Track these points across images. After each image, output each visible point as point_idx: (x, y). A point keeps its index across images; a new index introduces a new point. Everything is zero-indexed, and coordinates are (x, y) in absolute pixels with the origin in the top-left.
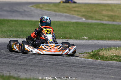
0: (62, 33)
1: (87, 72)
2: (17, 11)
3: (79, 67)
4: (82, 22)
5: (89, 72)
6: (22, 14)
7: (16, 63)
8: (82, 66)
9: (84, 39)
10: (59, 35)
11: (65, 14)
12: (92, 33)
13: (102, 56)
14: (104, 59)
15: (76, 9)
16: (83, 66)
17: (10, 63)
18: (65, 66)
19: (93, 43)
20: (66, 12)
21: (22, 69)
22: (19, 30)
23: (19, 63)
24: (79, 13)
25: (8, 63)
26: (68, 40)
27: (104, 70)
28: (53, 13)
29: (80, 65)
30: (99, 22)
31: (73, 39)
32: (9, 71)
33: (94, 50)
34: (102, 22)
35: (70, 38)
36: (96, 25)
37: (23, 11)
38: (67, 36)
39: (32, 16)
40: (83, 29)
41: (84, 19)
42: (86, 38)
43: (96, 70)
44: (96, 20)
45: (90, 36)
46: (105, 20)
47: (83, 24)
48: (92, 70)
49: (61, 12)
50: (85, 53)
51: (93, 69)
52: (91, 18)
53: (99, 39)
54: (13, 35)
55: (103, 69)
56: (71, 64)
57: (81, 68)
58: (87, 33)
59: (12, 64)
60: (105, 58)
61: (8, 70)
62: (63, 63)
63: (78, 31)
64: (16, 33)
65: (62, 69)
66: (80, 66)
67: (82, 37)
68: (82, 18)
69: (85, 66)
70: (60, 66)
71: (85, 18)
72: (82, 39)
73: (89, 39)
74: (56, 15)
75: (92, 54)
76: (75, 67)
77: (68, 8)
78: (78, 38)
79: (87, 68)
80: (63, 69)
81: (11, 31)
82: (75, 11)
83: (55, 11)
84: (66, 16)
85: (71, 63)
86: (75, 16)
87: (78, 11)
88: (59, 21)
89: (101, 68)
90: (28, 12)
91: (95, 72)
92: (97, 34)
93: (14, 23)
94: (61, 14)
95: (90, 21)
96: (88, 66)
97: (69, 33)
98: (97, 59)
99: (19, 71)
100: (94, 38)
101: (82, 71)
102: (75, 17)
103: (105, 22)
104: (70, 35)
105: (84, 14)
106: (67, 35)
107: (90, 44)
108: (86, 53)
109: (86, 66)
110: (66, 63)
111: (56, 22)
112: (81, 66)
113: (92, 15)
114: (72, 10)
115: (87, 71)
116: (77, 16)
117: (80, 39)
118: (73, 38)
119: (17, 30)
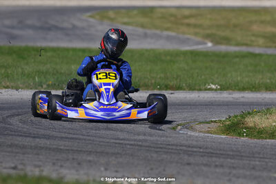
0: (159, 76)
1: (216, 166)
2: (57, 28)
3: (198, 153)
4: (205, 50)
5: (222, 166)
6: (67, 35)
7: (54, 146)
8: (206, 152)
9: (211, 89)
10: (153, 81)
11: (166, 33)
12: (229, 75)
13: (251, 128)
14: (255, 136)
15: (192, 21)
16: (208, 153)
17: (41, 148)
18: (167, 152)
19: (231, 99)
20: (167, 29)
21: (68, 160)
22: (62, 71)
23: (62, 147)
24: (197, 30)
25: (36, 147)
26: (172, 92)
27: (257, 159)
28: (140, 30)
29: (201, 150)
30: (244, 49)
31: (184, 90)
32: (39, 166)
33: (232, 115)
34: (251, 50)
35: (179, 88)
36: (237, 57)
37: (70, 26)
38: (171, 84)
39: (90, 38)
40: (206, 68)
41: (210, 44)
42: (213, 87)
43: (236, 161)
44: (238, 44)
45: (224, 83)
46: (259, 46)
47: (206, 55)
48: (229, 160)
49: (156, 27)
50: (212, 122)
51: (231, 158)
52: (227, 41)
53: (243, 89)
54: (47, 83)
55: (254, 157)
56: (181, 148)
57: (202, 156)
58: (216, 76)
59: (47, 148)
60: (258, 132)
61: (37, 163)
62: (161, 146)
63: (197, 71)
64: (56, 77)
65: (159, 158)
66: (200, 152)
67: (205, 85)
68: (206, 41)
69: (212, 151)
70: (157, 152)
71: (212, 42)
72: (206, 89)
73: (221, 89)
74: (146, 36)
75: (227, 123)
76: (189, 155)
77: (173, 19)
78: (197, 88)
79: (216, 157)
80: (162, 160)
81: (43, 73)
82: (188, 25)
83: (142, 26)
84: (168, 38)
85: (180, 146)
86: (189, 36)
87: (195, 26)
88: (153, 50)
89: (248, 157)
90: (83, 28)
91: (235, 166)
92: (239, 79)
93: (49, 54)
94: (158, 32)
95: (223, 48)
96: (218, 152)
97: (175, 76)
98: (240, 135)
99: (61, 166)
100: (234, 88)
101: (205, 162)
102: (188, 39)
103: (257, 51)
104: (178, 80)
105: (209, 32)
106: (170, 81)
107: (223, 102)
108: (215, 122)
109: (215, 152)
110: (169, 145)
111: (147, 50)
112: (203, 152)
113: (227, 33)
114: (182, 24)
115: (217, 163)
116: (193, 37)
117: (200, 90)
118: (185, 87)
119: (57, 72)
